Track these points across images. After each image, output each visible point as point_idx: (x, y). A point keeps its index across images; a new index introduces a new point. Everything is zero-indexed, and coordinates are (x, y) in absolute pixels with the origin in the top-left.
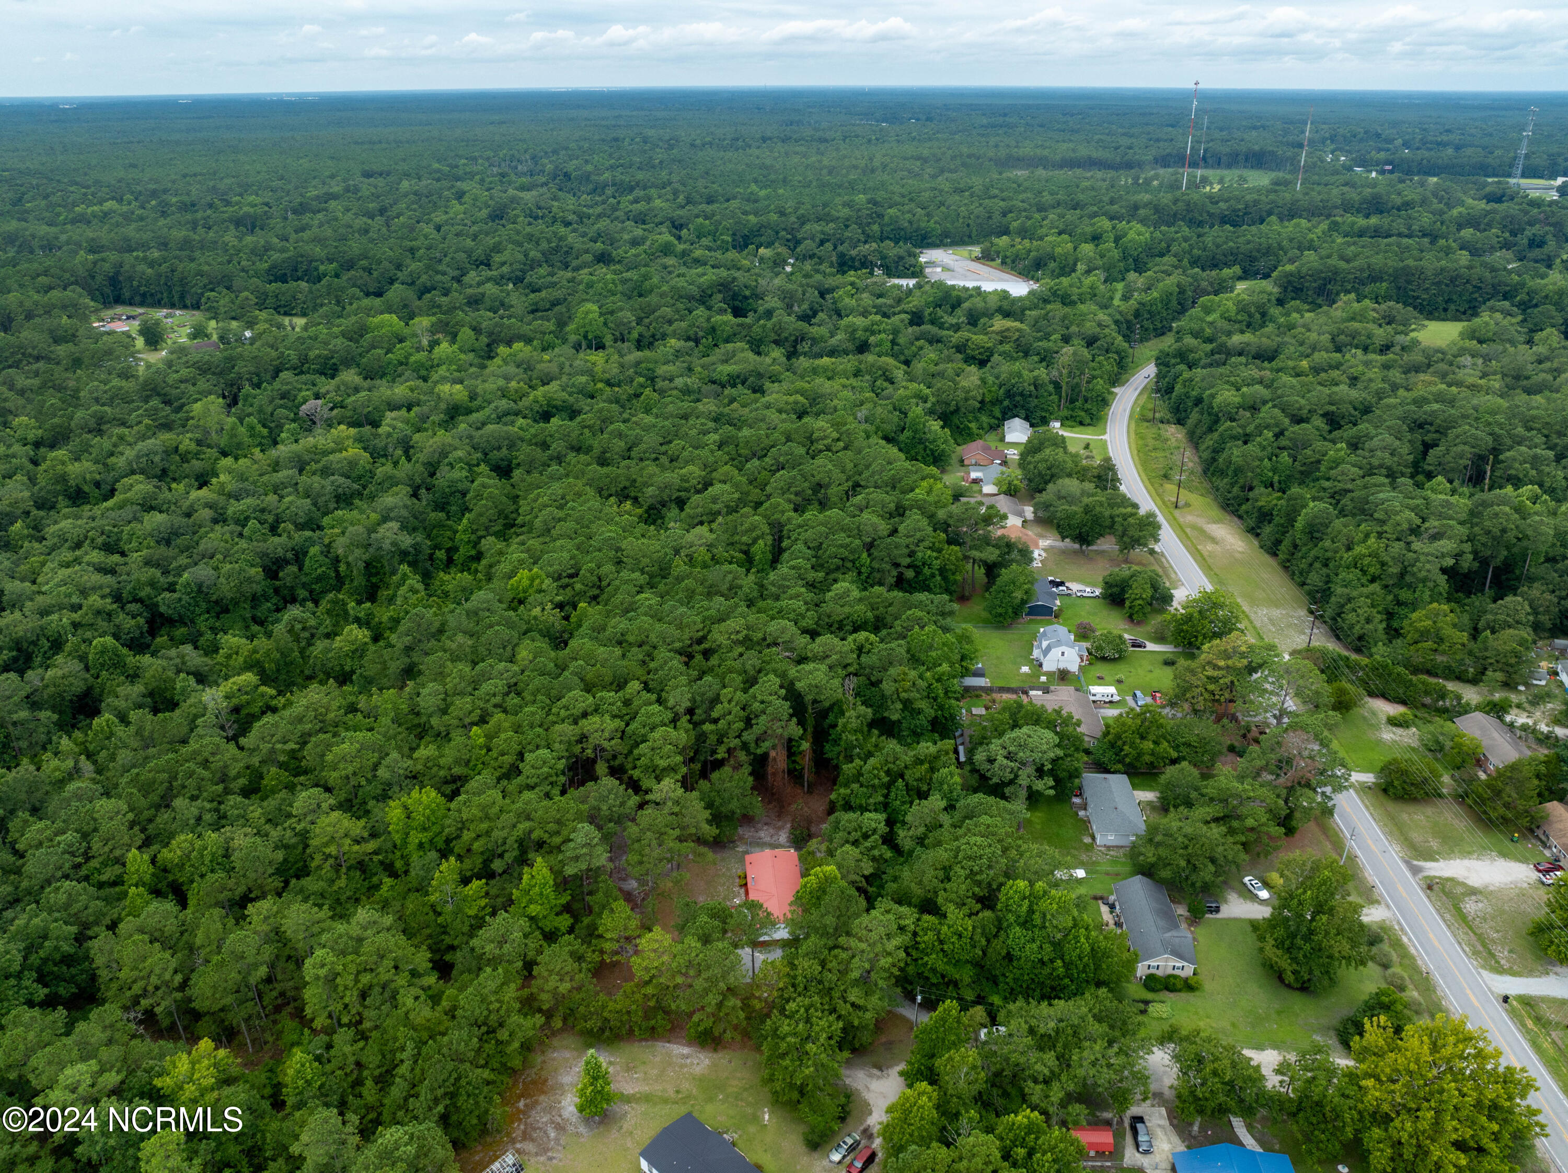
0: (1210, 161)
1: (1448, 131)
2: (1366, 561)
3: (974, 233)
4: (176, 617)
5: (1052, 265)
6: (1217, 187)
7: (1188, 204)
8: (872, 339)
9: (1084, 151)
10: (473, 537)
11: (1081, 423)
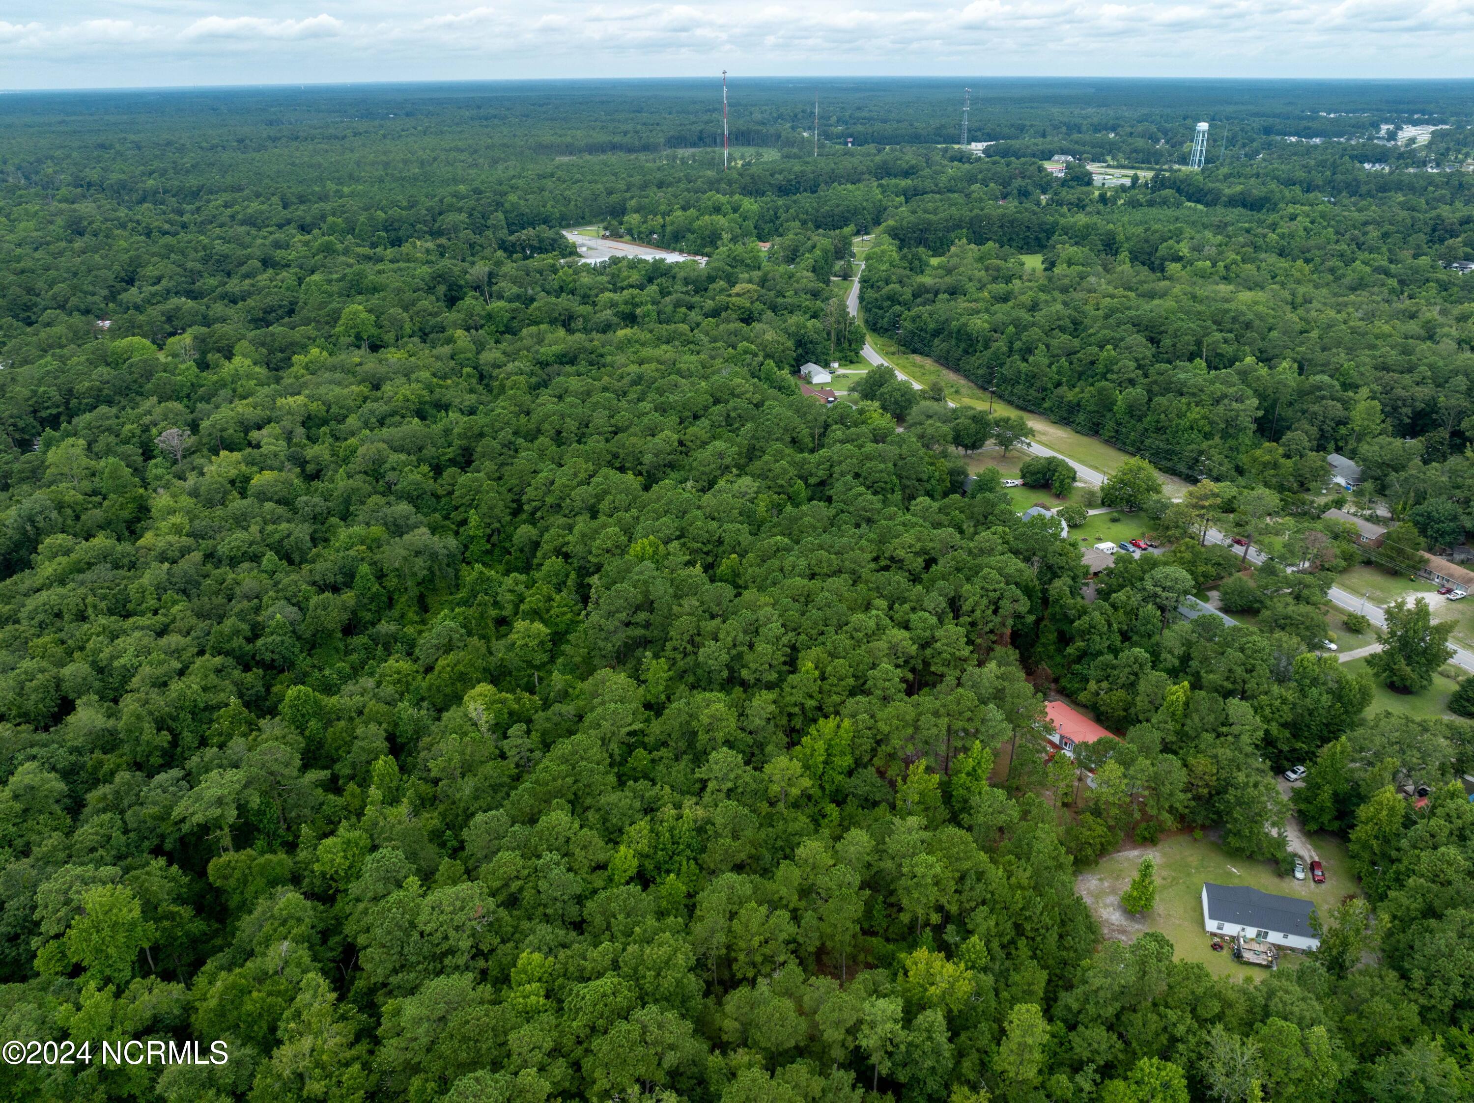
0: (707, 140)
1: (859, 108)
2: (1202, 422)
3: (587, 215)
4: (279, 662)
5: (691, 237)
6: (740, 163)
7: (752, 177)
8: (638, 311)
9: (601, 138)
10: (488, 531)
11: (851, 362)
